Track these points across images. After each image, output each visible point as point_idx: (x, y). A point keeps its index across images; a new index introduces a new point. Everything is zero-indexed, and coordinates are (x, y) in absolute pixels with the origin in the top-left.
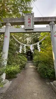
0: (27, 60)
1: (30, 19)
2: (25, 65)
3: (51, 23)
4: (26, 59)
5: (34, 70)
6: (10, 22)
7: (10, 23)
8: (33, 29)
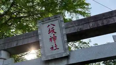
1: (53, 31)
6: (6, 48)
7: (5, 50)
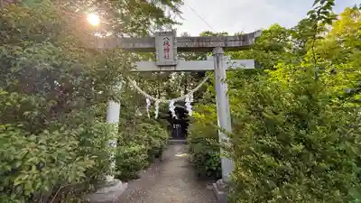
0: (167, 136)
2: (161, 150)
3: (215, 52)
4: (165, 134)
5: (187, 163)
8: (175, 66)
